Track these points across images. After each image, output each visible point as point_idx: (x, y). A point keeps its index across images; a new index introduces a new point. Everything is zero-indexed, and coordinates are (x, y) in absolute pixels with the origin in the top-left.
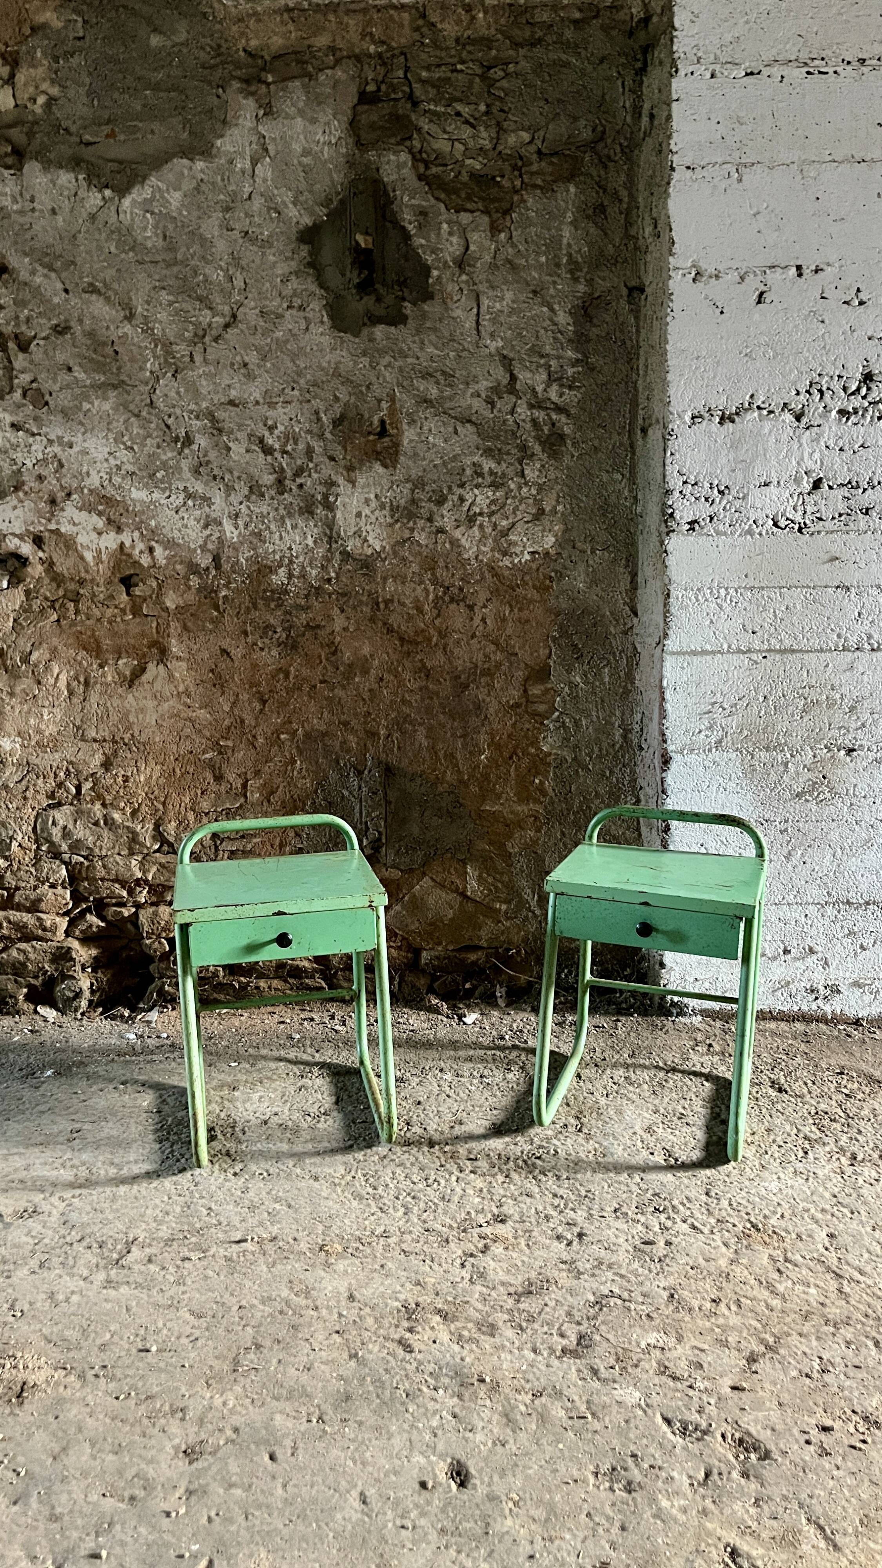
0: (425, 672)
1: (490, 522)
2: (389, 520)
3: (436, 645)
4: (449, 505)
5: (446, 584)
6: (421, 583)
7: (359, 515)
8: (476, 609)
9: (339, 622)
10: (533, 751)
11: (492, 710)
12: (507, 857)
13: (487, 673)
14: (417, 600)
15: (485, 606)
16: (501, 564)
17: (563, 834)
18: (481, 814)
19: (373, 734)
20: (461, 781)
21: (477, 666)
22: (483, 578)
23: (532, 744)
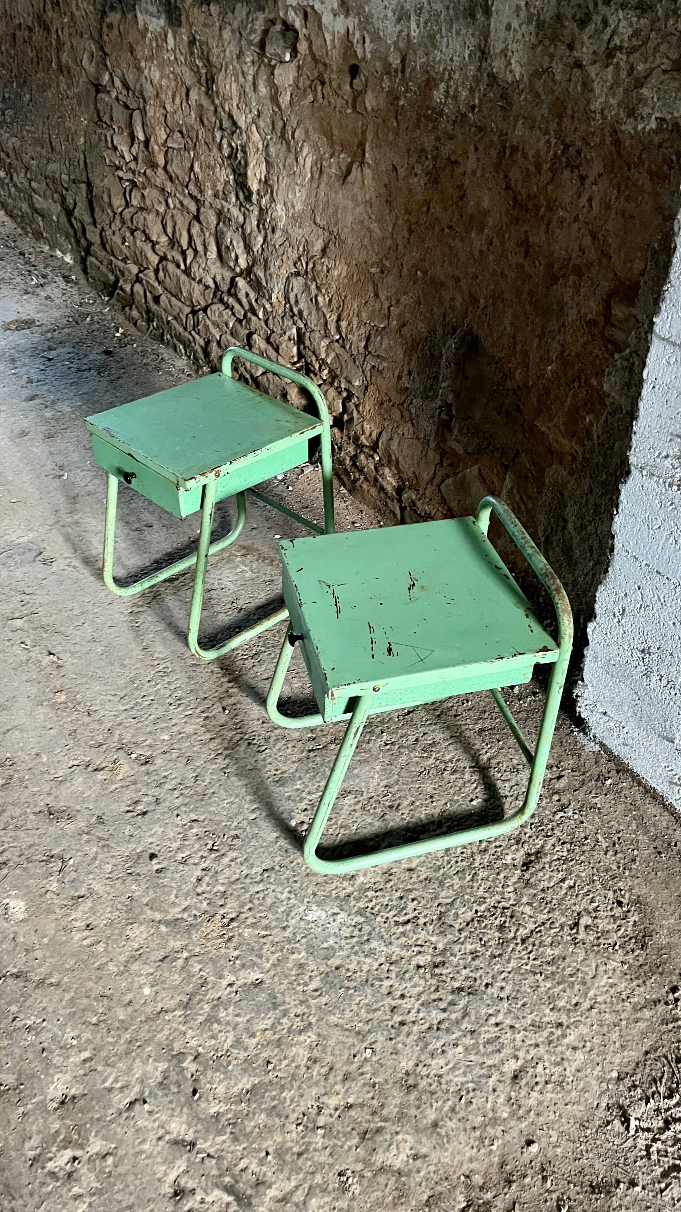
0: (526, 246)
1: (627, 62)
2: (533, 39)
3: (542, 217)
4: (591, 29)
5: (567, 140)
6: (547, 133)
7: (508, 28)
8: (588, 182)
9: (472, 163)
10: (595, 383)
11: (570, 319)
12: (540, 485)
13: (578, 271)
14: (537, 154)
15: (595, 183)
16: (623, 127)
17: (591, 490)
18: (532, 429)
19: (474, 300)
20: (526, 385)
21: (571, 259)
22: (602, 143)
23: (597, 375)
